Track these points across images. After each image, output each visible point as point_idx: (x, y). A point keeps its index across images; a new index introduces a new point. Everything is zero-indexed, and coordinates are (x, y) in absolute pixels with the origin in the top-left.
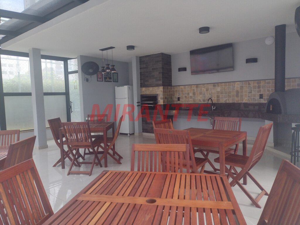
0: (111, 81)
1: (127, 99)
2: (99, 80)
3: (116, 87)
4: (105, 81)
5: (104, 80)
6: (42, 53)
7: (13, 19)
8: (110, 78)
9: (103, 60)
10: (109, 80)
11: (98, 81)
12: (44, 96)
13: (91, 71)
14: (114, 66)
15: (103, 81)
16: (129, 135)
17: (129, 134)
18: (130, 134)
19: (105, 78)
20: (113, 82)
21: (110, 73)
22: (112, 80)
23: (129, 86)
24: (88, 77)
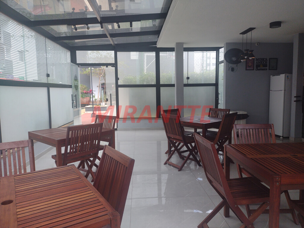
0: (266, 69)
1: (283, 92)
2: (248, 68)
3: (271, 76)
4: (257, 69)
5: (255, 68)
6: (185, 46)
7: (141, 21)
8: (266, 66)
9: (256, 45)
10: (262, 68)
11: (246, 70)
12: (184, 87)
13: (234, 59)
14: (252, 51)
15: (253, 70)
16: (281, 138)
17: (282, 136)
18: (284, 138)
19: (258, 66)
20: (269, 69)
21: (265, 60)
22: (268, 68)
23: (287, 75)
24: (234, 66)
